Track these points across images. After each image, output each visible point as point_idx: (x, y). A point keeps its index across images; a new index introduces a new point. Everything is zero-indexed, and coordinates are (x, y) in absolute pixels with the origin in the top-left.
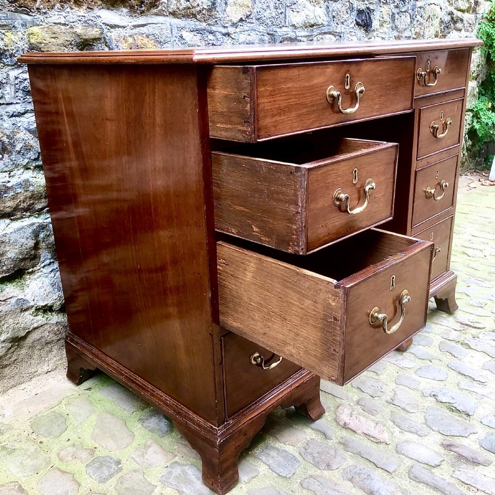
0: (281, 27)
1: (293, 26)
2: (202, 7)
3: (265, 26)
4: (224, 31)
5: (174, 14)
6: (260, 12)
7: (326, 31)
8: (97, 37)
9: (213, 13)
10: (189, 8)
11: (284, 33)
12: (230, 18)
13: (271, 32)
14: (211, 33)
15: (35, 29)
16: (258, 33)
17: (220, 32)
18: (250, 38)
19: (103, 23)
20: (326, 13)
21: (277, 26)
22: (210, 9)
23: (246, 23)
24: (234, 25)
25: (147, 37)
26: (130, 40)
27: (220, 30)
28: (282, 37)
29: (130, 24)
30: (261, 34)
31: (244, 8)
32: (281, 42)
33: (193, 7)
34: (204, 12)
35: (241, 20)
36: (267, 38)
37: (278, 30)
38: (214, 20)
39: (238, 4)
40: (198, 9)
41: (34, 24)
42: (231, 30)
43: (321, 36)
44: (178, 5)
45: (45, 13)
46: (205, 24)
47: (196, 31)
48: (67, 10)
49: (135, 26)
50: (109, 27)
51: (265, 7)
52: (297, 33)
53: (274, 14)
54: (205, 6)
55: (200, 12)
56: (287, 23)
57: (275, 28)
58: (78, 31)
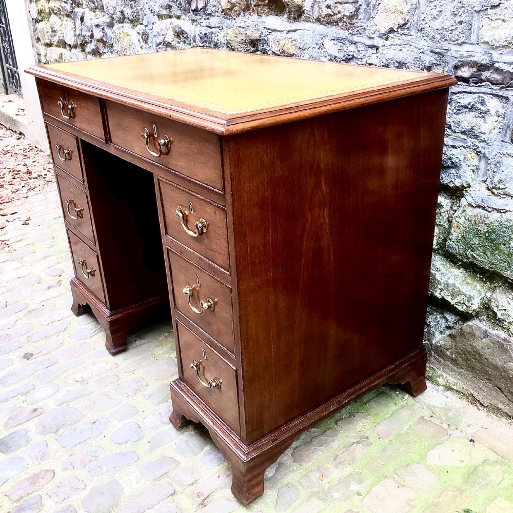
0: (461, 45)
1: (488, 43)
2: (342, 14)
3: (429, 41)
4: (369, 42)
5: (318, 21)
6: (424, 20)
8: (258, 38)
9: (354, 21)
10: (330, 15)
11: (466, 54)
12: (377, 28)
13: (438, 51)
14: (352, 43)
15: (230, 31)
16: (416, 50)
17: (364, 44)
18: (402, 56)
19: (265, 28)
21: (454, 41)
22: (352, 16)
23: (399, 35)
24: (381, 36)
25: (292, 42)
26: (282, 43)
27: (363, 42)
28: (460, 59)
29: (286, 29)
30: (419, 51)
31: (397, 15)
32: (456, 67)
33: (335, 14)
34: (345, 20)
35: (391, 31)
37: (453, 48)
38: (355, 30)
39: (389, 10)
40: (339, 16)
41: (230, 27)
42: (378, 42)
44: (320, 12)
45: (235, 19)
46: (347, 33)
47: (337, 39)
48: (247, 17)
49: (289, 31)
50: (270, 31)
51: (434, 12)
52: (496, 56)
53: (447, 24)
54: (348, 14)
55: (341, 19)
56: (473, 38)
57: (447, 46)
58: (248, 33)
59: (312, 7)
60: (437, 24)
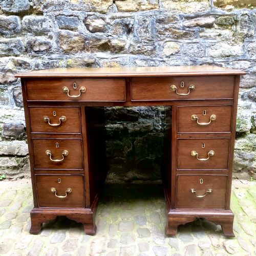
0: (201, 57)
1: (212, 56)
2: (147, 50)
3: (189, 57)
4: (161, 60)
5: (132, 53)
6: (186, 50)
7: (240, 59)
8: (93, 62)
9: (154, 52)
10: (140, 50)
11: (204, 60)
12: (165, 54)
13: (193, 60)
14: (152, 60)
15: (70, 60)
18: (177, 63)
19: (97, 57)
20: (242, 49)
21: (199, 57)
22: (152, 50)
23: (175, 56)
24: (167, 57)
25: (117, 62)
26: (109, 63)
27: (158, 59)
28: (202, 62)
29: (110, 57)
30: (185, 61)
31: (174, 49)
32: (201, 65)
33: (143, 50)
34: (148, 52)
35: (172, 54)
36: (190, 63)
37: (199, 59)
38: (154, 55)
39: (170, 47)
40: (145, 50)
41: (70, 58)
42: (165, 59)
43: (236, 62)
44: (134, 49)
45: (74, 54)
46: (149, 57)
47: (144, 60)
48: (83, 53)
49: (113, 58)
50: (100, 59)
51: (190, 48)
52: (215, 60)
53: (196, 51)
54: (150, 49)
55: (146, 52)
56: (206, 55)
57: (196, 58)
58: (85, 60)
59: (129, 47)
60: (192, 51)
